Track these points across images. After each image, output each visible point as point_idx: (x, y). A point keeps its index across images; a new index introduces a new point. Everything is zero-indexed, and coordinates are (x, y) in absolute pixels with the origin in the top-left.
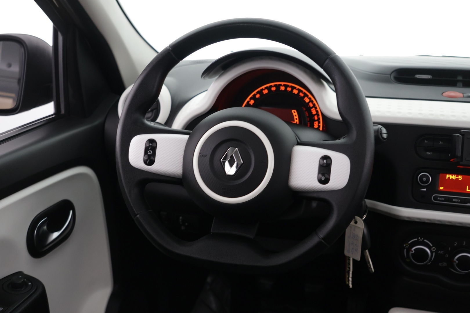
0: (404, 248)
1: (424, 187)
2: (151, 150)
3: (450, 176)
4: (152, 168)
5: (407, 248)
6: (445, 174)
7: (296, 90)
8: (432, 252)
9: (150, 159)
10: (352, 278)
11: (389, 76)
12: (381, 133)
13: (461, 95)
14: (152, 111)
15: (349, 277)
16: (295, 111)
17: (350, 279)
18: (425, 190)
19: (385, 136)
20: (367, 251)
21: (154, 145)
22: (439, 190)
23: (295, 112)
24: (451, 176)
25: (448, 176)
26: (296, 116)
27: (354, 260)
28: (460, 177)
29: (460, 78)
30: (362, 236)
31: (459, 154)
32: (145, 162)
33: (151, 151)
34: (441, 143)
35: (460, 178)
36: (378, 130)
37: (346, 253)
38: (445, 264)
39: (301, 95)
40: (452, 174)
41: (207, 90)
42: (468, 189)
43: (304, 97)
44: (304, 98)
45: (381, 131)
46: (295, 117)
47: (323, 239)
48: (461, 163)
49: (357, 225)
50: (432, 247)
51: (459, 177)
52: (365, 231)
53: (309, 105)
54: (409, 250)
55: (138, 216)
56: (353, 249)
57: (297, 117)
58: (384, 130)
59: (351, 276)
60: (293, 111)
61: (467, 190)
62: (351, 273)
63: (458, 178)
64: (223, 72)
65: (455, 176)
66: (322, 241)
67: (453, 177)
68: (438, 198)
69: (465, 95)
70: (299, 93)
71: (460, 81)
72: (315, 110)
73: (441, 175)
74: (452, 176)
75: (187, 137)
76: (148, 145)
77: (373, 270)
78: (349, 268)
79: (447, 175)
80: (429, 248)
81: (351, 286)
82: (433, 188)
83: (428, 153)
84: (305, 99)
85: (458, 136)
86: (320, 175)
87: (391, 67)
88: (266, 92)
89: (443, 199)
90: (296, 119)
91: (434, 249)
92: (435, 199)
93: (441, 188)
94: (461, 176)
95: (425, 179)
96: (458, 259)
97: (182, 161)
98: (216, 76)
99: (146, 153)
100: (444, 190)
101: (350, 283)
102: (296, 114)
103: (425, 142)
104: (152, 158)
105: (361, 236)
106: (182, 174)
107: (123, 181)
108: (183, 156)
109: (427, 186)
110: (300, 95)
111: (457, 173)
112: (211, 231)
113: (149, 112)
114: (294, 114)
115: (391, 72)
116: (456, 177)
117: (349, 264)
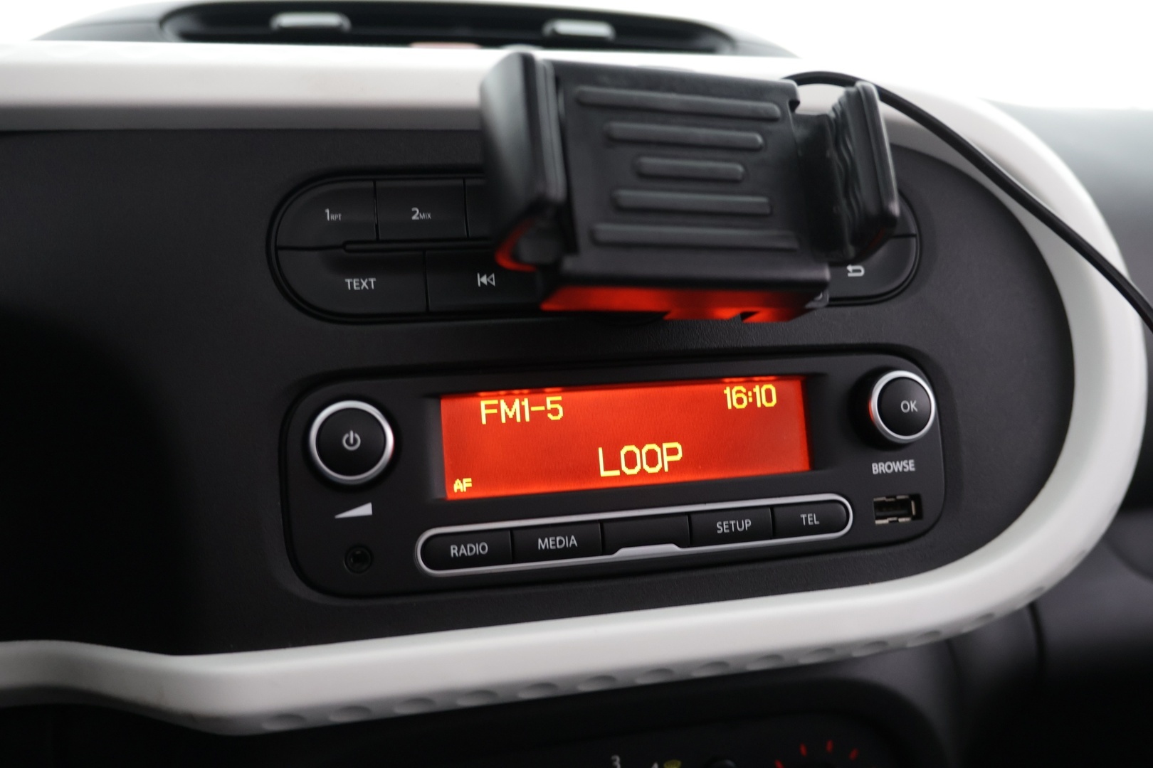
1: (356, 495)
3: (498, 407)
6: (467, 402)
18: (366, 510)
22: (450, 497)
24: (503, 403)
25: (488, 407)
28: (553, 403)
34: (423, 216)
35: (555, 412)
42: (606, 469)
51: (549, 401)
61: (603, 473)
63: (546, 411)
65: (526, 403)
67: (516, 409)
68: (454, 550)
73: (448, 407)
74: (510, 406)
79: (483, 404)
82: (411, 488)
83: (353, 283)
89: (479, 549)
92: (436, 553)
93: (462, 486)
94: (559, 398)
95: (352, 440)
100: (479, 494)
103: (330, 216)
116: (531, 405)
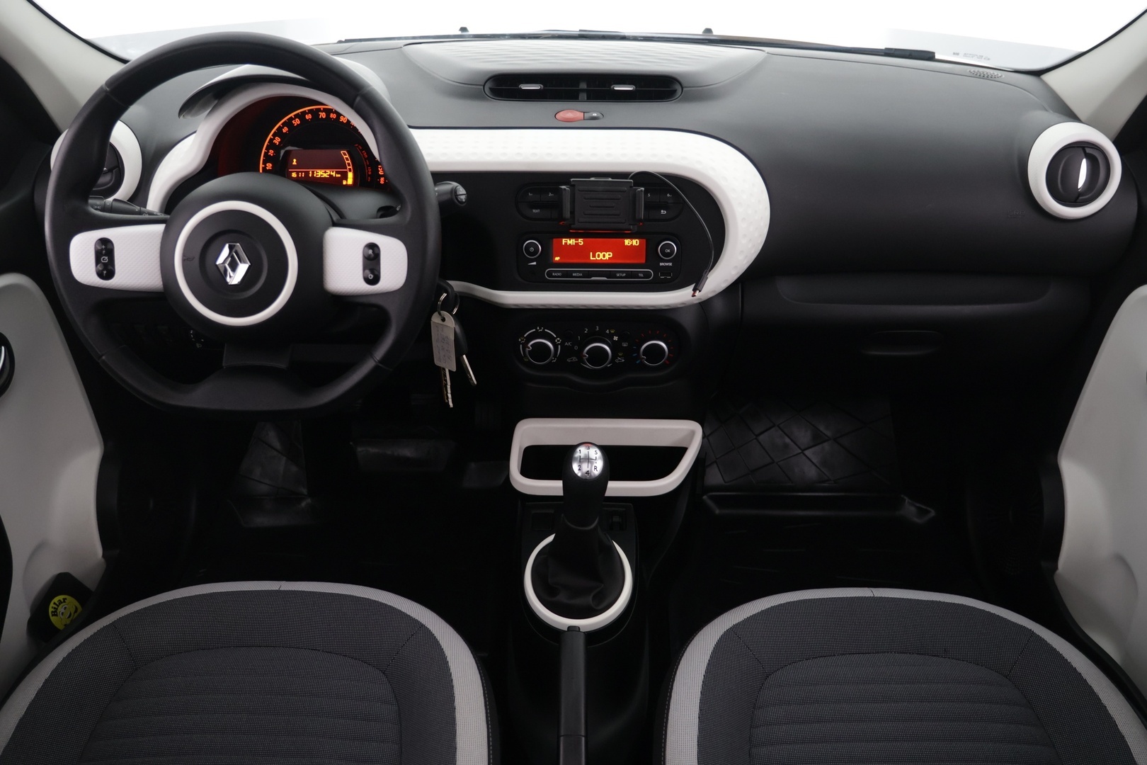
0: (520, 343)
1: (532, 261)
2: (105, 255)
4: (113, 283)
5: (522, 344)
6: (560, 239)
8: (555, 346)
9: (106, 269)
10: (451, 394)
11: (482, 87)
12: (456, 195)
13: (580, 115)
14: (110, 171)
15: (447, 392)
16: (345, 152)
17: (450, 395)
18: (535, 263)
19: (463, 198)
20: (464, 356)
21: (109, 246)
22: (554, 262)
23: (344, 154)
24: (568, 240)
26: (347, 159)
27: (449, 371)
29: (583, 86)
30: (453, 339)
31: (567, 214)
32: (100, 275)
33: (107, 258)
34: (551, 195)
35: (581, 243)
36: (452, 189)
37: (437, 362)
38: (575, 359)
40: (570, 237)
41: (195, 132)
42: (593, 257)
45: (456, 192)
46: (347, 162)
47: (381, 362)
48: (572, 226)
49: (444, 323)
50: (556, 338)
51: (580, 240)
52: (458, 330)
54: (525, 346)
55: (104, 357)
56: (444, 356)
57: (350, 162)
58: (461, 191)
59: (449, 391)
60: (342, 152)
61: (591, 258)
62: (449, 387)
63: (578, 243)
64: (216, 102)
65: (574, 240)
66: (380, 365)
67: (571, 242)
68: (554, 274)
69: (587, 115)
71: (583, 90)
73: (555, 240)
74: (570, 240)
75: (161, 227)
76: (99, 248)
77: (475, 382)
78: (446, 381)
79: (564, 240)
80: (552, 340)
81: (451, 405)
82: (545, 259)
83: (534, 211)
85: (565, 189)
86: (367, 271)
87: (485, 73)
88: (296, 122)
89: (560, 274)
90: (349, 165)
91: (558, 341)
92: (550, 274)
93: (557, 259)
94: (582, 240)
95: (532, 249)
96: (587, 353)
97: (159, 268)
98: (206, 110)
99: (98, 261)
100: (561, 261)
101: (450, 400)
102: (347, 156)
103: (530, 194)
104: (110, 267)
105: (452, 337)
106: (162, 286)
107: (70, 307)
108: (159, 260)
109: (535, 258)
111: (576, 236)
112: (223, 365)
113: (106, 173)
114: (345, 157)
115: (484, 82)
117: (445, 376)
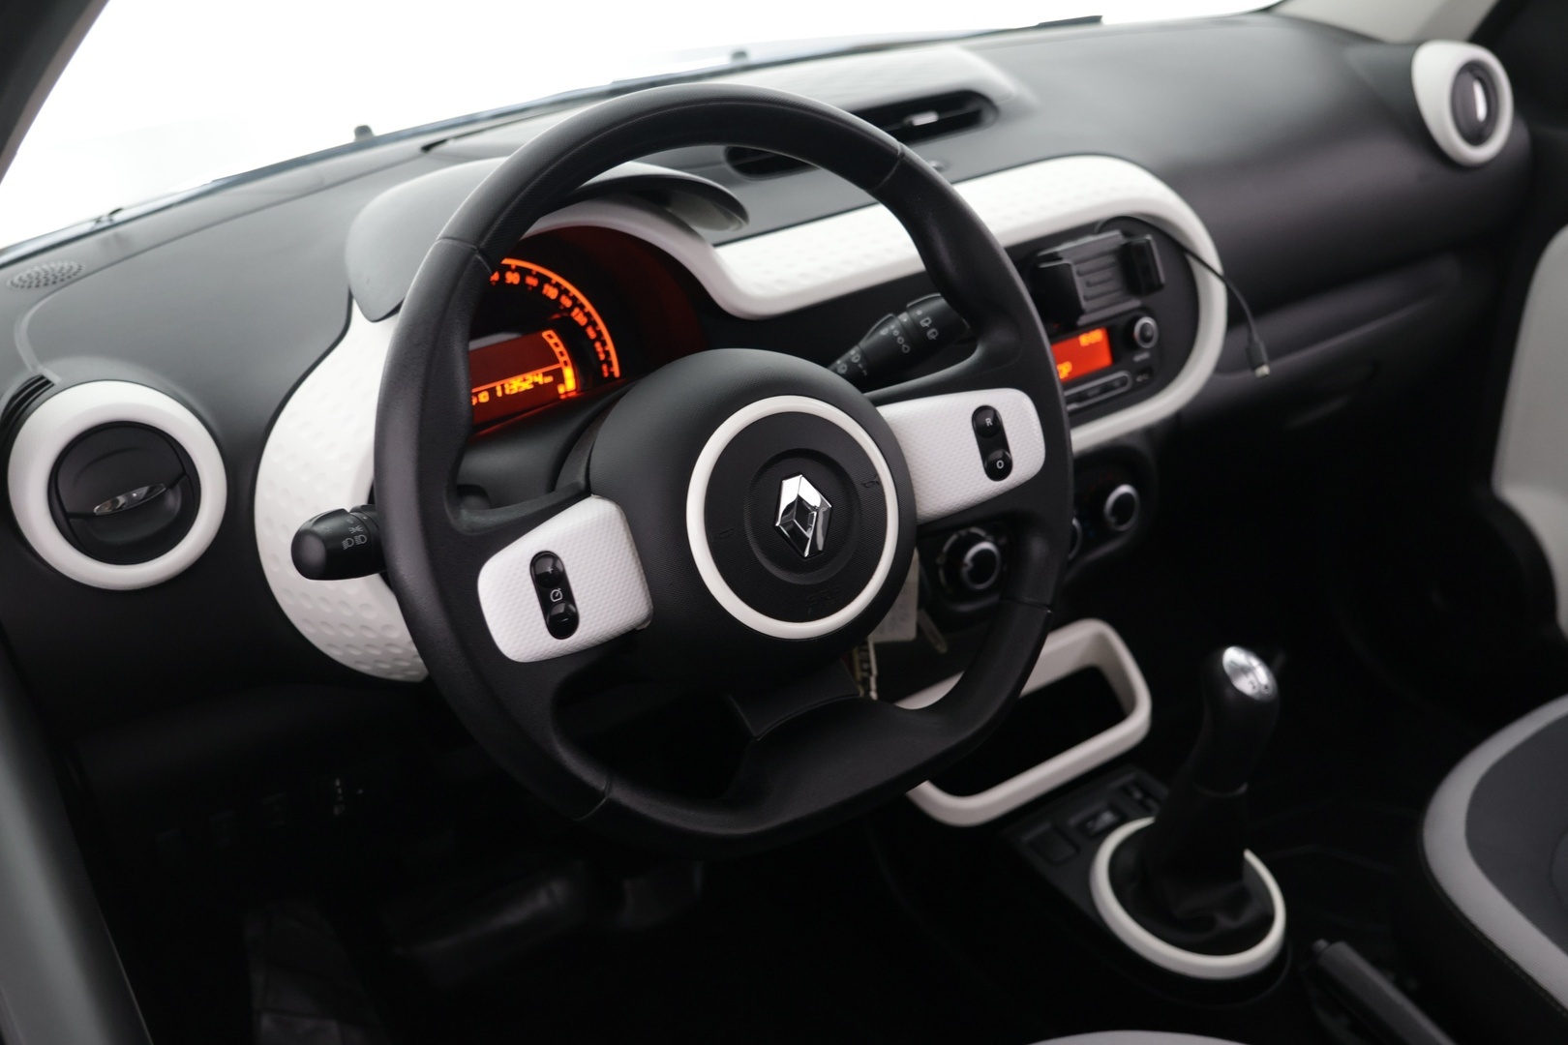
7: (513, 271)
16: (551, 332)
23: (550, 337)
26: (556, 345)
33: (558, 591)
39: (532, 281)
43: (540, 287)
44: (542, 288)
46: (557, 350)
53: (561, 304)
57: (562, 348)
60: (545, 334)
70: (523, 279)
72: (581, 314)
84: (544, 291)
90: (562, 354)
102: (556, 339)
110: (528, 285)
114: (551, 342)
